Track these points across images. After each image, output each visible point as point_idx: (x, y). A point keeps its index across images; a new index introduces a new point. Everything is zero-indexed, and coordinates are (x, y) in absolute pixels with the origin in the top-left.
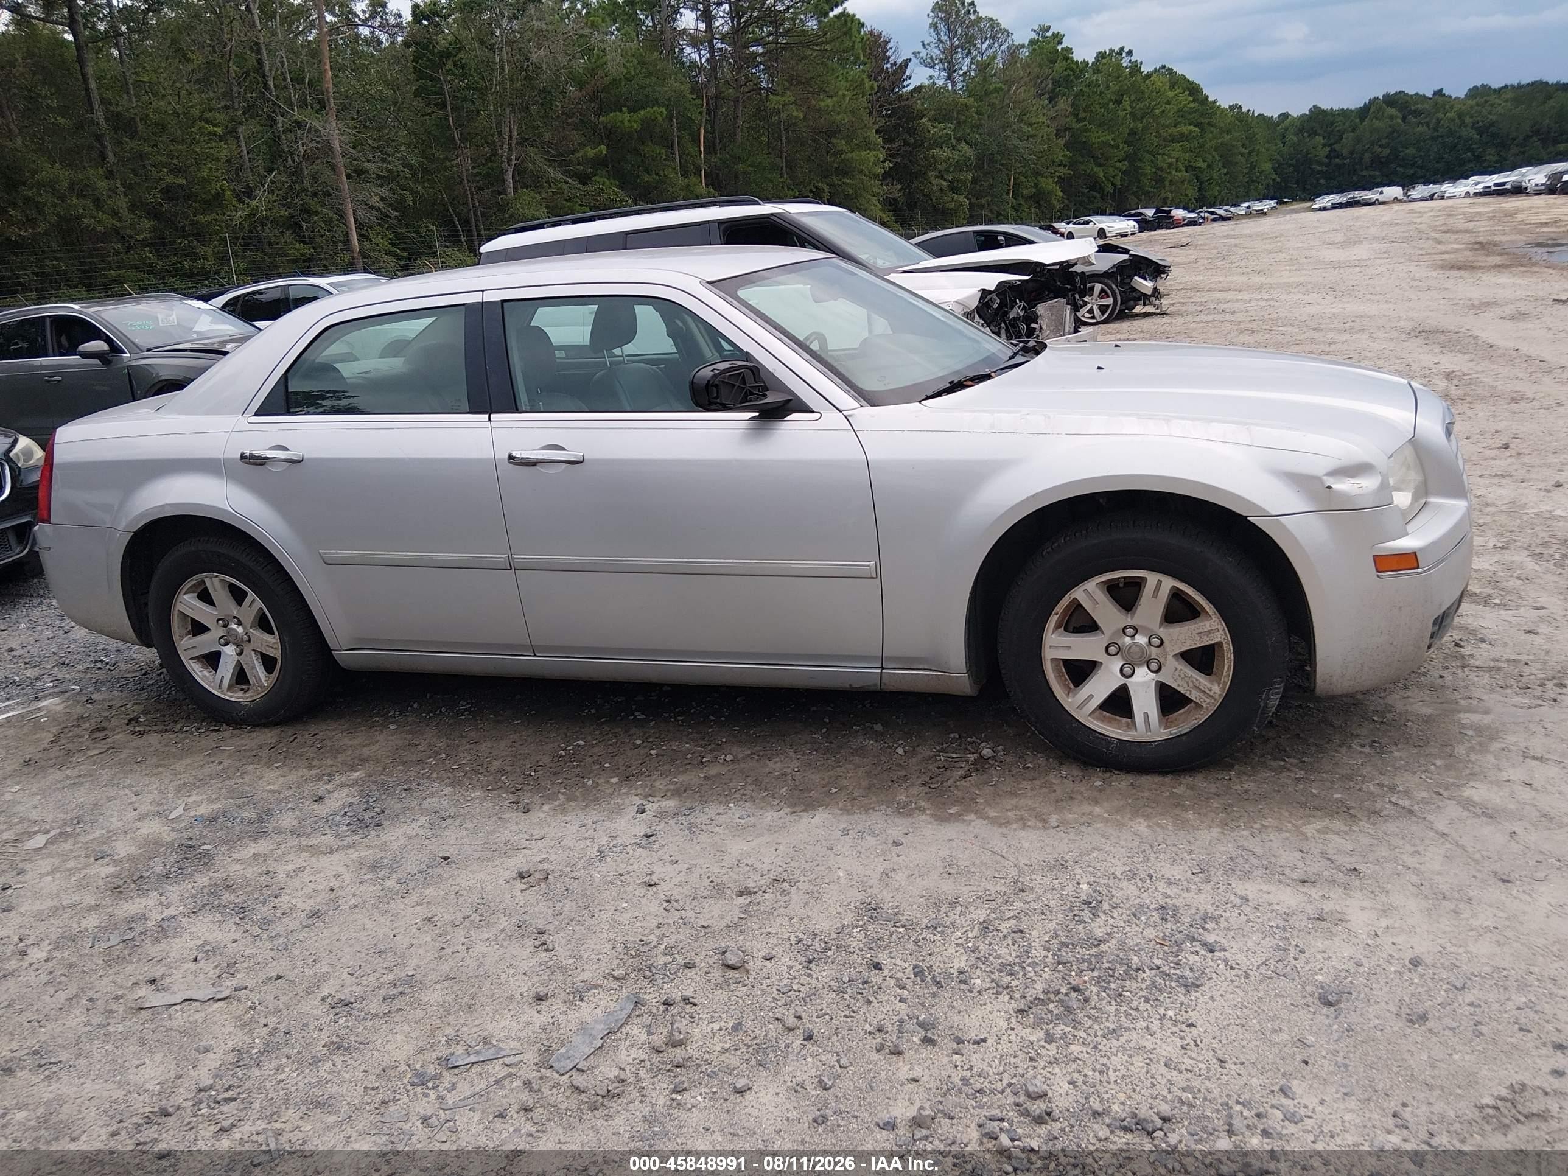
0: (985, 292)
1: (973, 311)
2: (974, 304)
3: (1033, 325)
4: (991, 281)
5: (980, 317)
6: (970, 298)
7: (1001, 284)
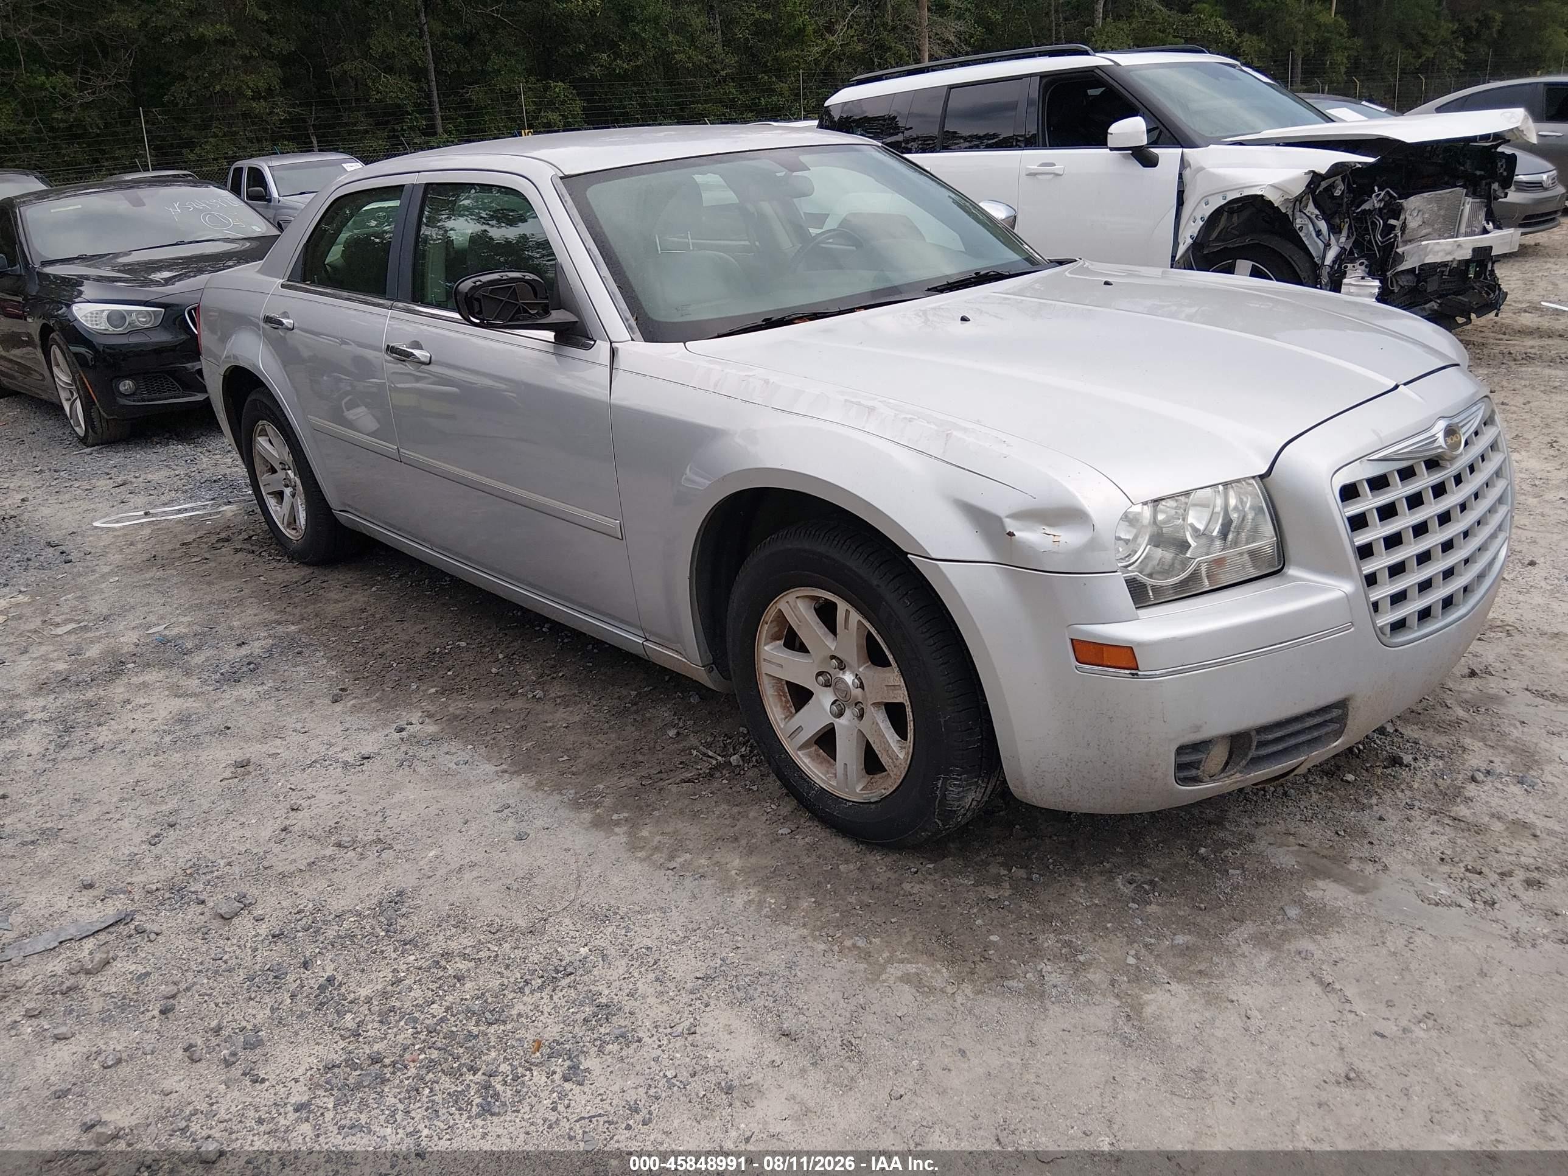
0: (1315, 178)
1: (1299, 199)
2: (1298, 189)
3: (1392, 222)
4: (1324, 160)
5: (1317, 206)
6: (1294, 180)
7: (1338, 169)
